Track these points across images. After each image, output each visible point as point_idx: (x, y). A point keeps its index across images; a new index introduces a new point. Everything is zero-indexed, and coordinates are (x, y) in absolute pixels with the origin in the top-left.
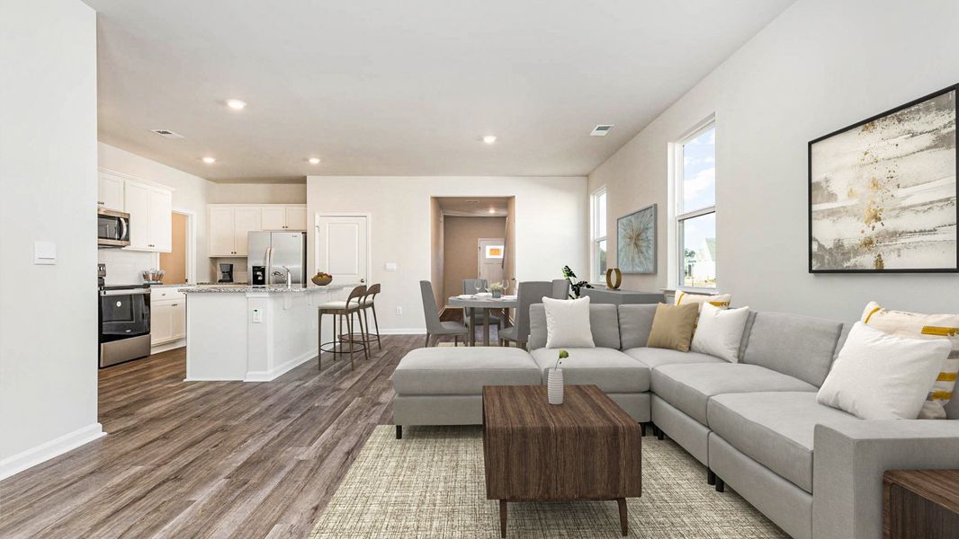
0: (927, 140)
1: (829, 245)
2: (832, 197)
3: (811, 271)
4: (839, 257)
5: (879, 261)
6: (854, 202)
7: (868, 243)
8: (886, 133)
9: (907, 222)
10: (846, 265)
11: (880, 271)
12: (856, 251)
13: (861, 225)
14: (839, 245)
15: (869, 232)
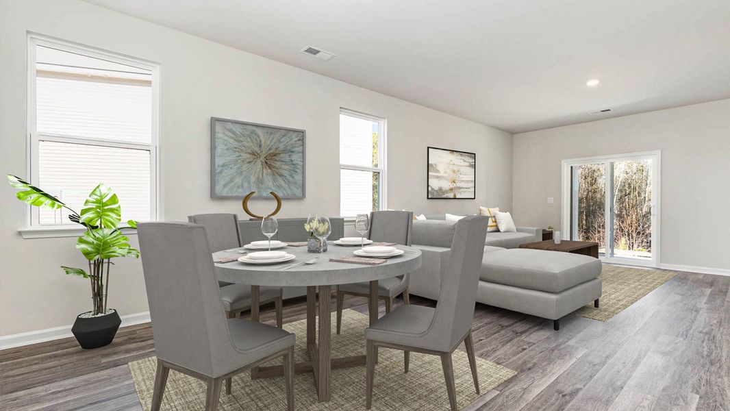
0: (468, 164)
1: (436, 189)
2: (437, 171)
3: (428, 198)
4: (440, 194)
5: (455, 195)
6: (447, 175)
7: (451, 189)
8: (457, 157)
9: (462, 185)
10: (443, 196)
11: (455, 198)
12: (447, 192)
13: (449, 184)
14: (440, 189)
15: (451, 186)
